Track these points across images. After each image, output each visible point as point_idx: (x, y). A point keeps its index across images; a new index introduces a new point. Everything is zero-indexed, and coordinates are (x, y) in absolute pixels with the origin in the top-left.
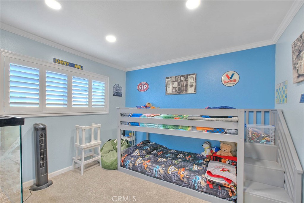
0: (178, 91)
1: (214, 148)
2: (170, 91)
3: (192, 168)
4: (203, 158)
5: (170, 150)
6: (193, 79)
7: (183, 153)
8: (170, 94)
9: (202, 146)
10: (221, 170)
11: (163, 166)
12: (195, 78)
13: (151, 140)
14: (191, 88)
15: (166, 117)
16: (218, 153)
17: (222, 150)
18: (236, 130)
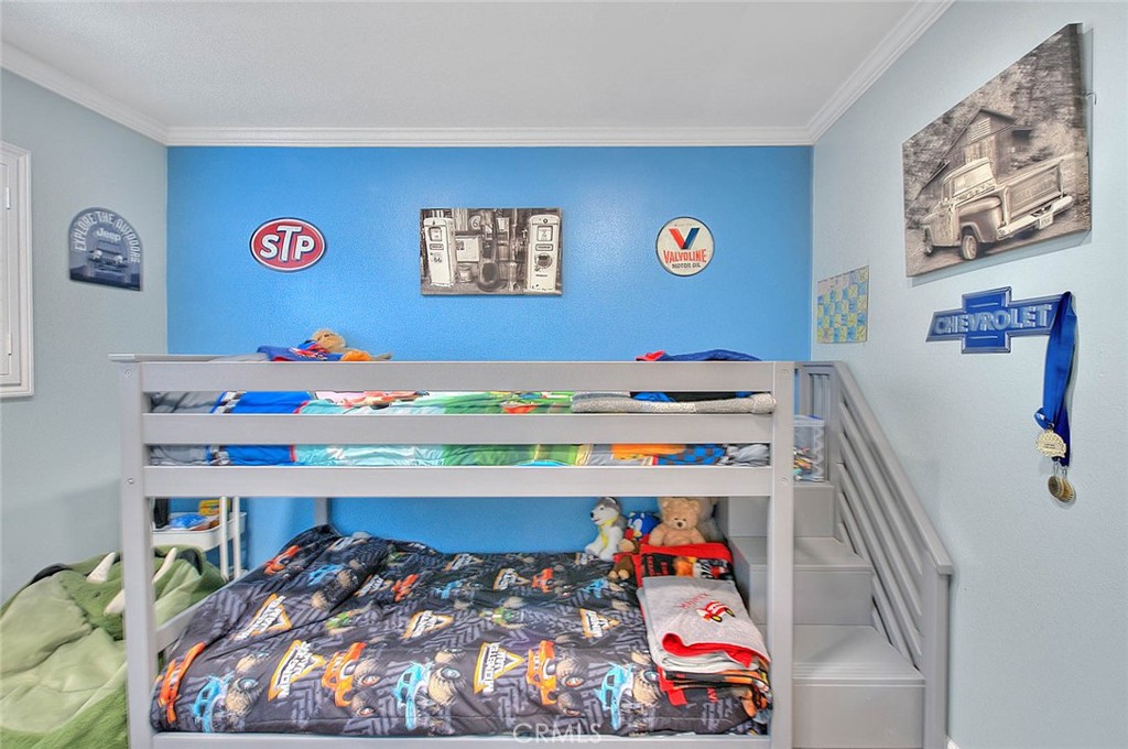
0: (482, 280)
1: (634, 518)
2: (441, 275)
3: (579, 630)
4: (598, 568)
5: (451, 557)
6: (548, 234)
7: (515, 564)
8: (445, 294)
9: (592, 515)
10: (706, 617)
11: (442, 657)
12: (556, 228)
13: (344, 520)
14: (543, 271)
15: (457, 406)
16: (656, 538)
17: (669, 523)
18: (765, 448)
